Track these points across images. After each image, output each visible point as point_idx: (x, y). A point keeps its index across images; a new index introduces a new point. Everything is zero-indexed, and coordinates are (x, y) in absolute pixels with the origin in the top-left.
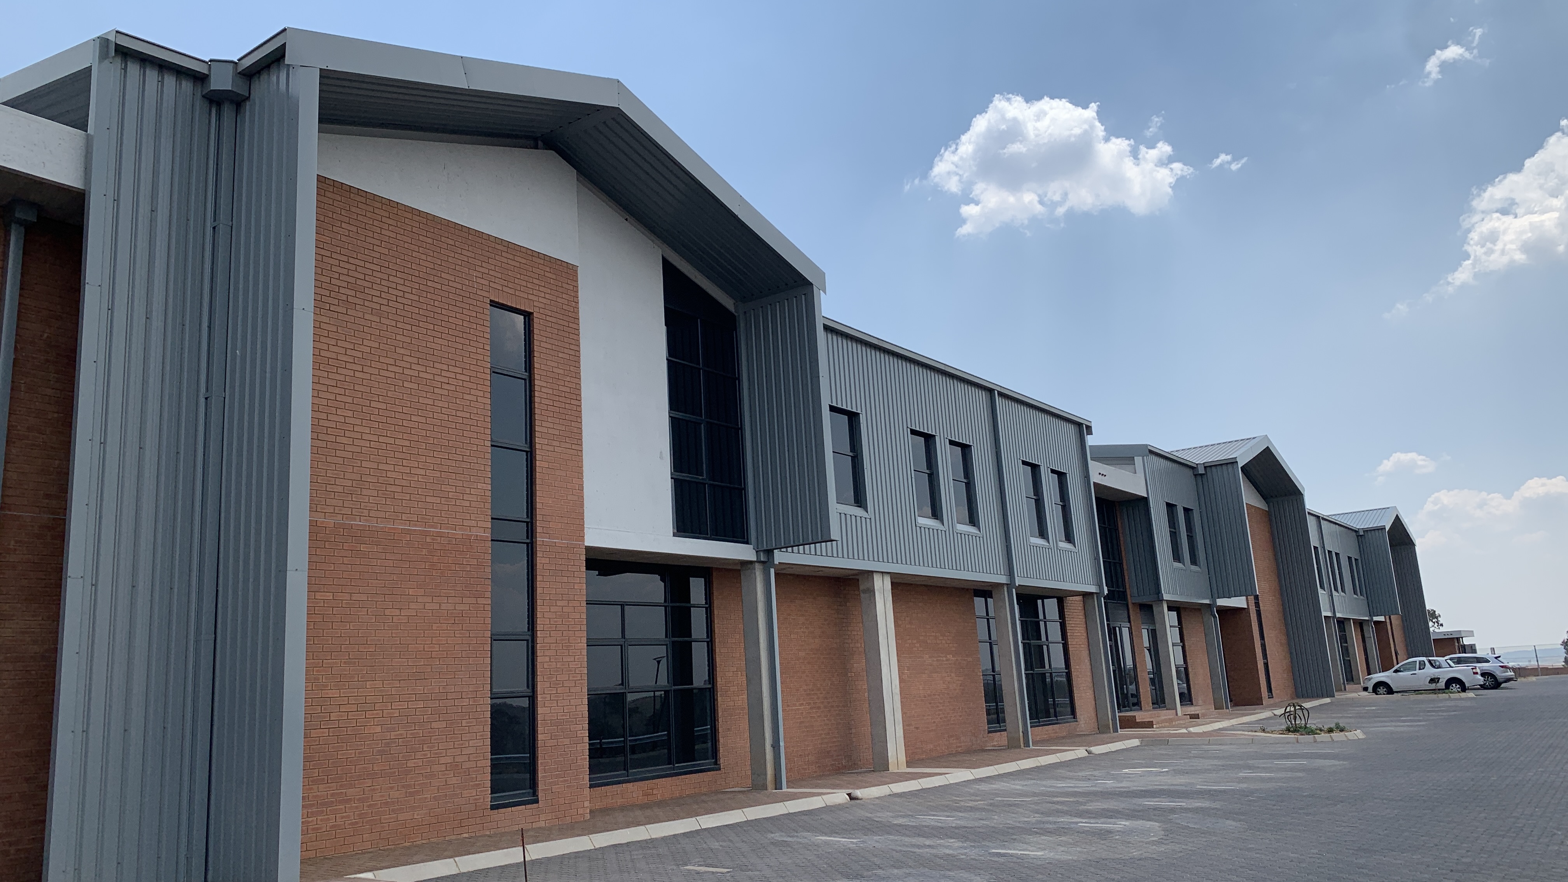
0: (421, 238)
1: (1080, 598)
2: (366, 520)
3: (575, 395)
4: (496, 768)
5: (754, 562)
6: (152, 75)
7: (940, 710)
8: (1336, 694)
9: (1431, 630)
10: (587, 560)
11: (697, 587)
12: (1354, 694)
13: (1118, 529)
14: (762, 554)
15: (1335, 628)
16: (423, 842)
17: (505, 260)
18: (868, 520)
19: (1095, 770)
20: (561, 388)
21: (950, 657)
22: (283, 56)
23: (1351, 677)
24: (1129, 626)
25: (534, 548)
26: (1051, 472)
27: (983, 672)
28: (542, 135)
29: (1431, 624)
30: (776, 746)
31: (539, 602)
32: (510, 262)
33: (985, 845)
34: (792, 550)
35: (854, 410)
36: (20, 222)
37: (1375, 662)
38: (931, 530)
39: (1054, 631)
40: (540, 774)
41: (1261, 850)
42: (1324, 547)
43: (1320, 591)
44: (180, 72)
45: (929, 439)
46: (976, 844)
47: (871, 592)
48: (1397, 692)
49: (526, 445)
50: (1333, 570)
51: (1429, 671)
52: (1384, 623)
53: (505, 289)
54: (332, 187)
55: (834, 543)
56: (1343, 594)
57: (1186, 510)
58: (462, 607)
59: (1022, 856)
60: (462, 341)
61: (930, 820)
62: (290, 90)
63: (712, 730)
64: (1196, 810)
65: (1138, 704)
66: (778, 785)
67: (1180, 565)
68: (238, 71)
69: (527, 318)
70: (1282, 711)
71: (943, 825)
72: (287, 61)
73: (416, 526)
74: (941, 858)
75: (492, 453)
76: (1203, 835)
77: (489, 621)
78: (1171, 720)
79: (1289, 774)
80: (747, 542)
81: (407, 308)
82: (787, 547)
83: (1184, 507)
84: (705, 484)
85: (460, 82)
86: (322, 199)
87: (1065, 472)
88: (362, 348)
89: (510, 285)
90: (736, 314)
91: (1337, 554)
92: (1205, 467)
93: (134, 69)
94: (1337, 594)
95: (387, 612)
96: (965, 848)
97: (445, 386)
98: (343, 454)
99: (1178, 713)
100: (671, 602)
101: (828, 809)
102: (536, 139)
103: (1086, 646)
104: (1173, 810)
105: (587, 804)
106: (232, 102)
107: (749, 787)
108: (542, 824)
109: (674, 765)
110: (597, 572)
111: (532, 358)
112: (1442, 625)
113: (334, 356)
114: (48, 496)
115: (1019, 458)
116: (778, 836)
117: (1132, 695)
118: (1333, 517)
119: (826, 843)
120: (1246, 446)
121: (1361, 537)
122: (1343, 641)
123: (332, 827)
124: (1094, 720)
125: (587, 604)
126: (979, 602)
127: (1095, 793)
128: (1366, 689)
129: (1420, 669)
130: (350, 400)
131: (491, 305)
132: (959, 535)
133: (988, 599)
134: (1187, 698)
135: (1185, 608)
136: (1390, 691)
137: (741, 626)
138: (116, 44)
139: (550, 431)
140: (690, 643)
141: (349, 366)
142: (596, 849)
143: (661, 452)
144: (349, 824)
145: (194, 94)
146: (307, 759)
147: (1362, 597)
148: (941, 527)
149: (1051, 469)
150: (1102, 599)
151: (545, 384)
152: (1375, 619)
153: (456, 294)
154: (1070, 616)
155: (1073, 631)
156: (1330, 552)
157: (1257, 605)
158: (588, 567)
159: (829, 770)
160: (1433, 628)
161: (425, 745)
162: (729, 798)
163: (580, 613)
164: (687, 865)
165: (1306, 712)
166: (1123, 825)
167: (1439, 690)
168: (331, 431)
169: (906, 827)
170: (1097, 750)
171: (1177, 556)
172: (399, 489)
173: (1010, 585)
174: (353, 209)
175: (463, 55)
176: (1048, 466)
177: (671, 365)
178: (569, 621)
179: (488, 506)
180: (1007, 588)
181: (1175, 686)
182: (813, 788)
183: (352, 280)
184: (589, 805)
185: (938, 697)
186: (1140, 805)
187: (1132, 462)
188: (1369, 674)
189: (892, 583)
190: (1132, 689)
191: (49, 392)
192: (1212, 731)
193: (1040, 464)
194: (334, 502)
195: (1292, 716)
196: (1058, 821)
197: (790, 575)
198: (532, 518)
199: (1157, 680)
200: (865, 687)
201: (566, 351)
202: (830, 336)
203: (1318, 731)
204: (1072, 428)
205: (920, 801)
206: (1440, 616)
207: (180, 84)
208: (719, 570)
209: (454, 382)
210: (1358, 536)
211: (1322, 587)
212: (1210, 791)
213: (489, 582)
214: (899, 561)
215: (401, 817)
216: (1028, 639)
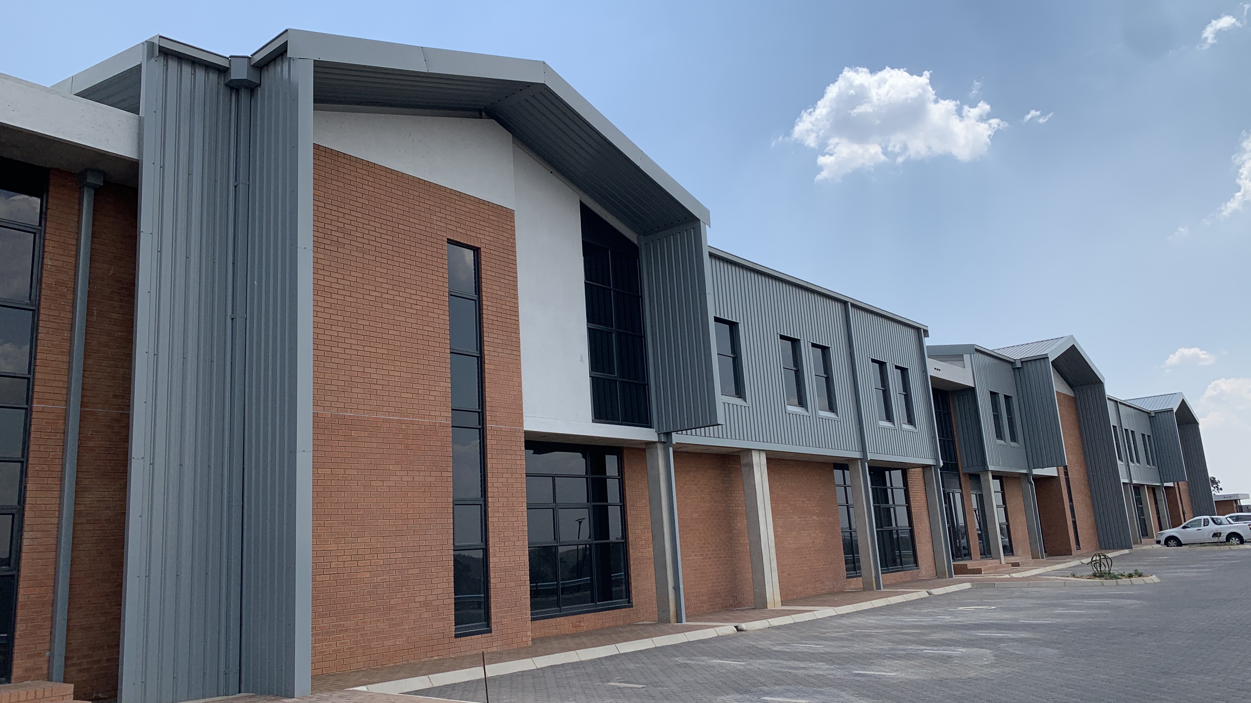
0: (394, 191)
1: (920, 469)
2: (355, 412)
3: (514, 311)
4: (458, 605)
5: (656, 442)
6: (187, 69)
7: (808, 560)
8: (1133, 546)
9: (1213, 492)
10: (526, 442)
11: (611, 462)
12: (1149, 546)
13: (950, 413)
14: (662, 435)
15: (1132, 492)
16: (403, 663)
17: (458, 207)
18: (747, 408)
19: (935, 607)
20: (504, 307)
21: (815, 517)
22: (286, 51)
23: (1145, 532)
24: (961, 492)
25: (485, 432)
26: (896, 368)
27: (841, 530)
28: (485, 107)
29: (1212, 488)
30: (677, 589)
31: (489, 475)
32: (462, 208)
33: (848, 667)
34: (687, 432)
35: (734, 320)
36: (89, 186)
37: (1166, 520)
38: (798, 416)
39: (899, 496)
40: (493, 610)
41: (1077, 672)
42: (1121, 426)
43: (1119, 462)
44: (208, 66)
45: (795, 342)
46: (841, 667)
47: (751, 465)
48: (1185, 545)
49: (477, 352)
50: (1130, 447)
51: (1213, 527)
52: (1173, 488)
53: (459, 230)
54: (324, 153)
55: (720, 426)
56: (1138, 464)
57: (1007, 397)
58: (430, 479)
59: (879, 676)
60: (426, 271)
61: (802, 647)
62: (291, 78)
63: (625, 576)
64: (1020, 640)
65: (968, 555)
66: (679, 619)
67: (1002, 442)
68: (252, 64)
69: (476, 252)
70: (1089, 560)
71: (814, 652)
72: (289, 54)
73: (393, 416)
74: (814, 677)
75: (450, 358)
76: (1027, 660)
77: (451, 489)
78: (996, 568)
79: (1096, 611)
80: (650, 427)
81: (384, 246)
82: (682, 431)
83: (1004, 395)
84: (616, 381)
85: (421, 67)
86: (318, 162)
87: (907, 367)
88: (350, 278)
89: (462, 226)
90: (638, 246)
91: (1132, 432)
92: (1022, 362)
93: (173, 65)
94: (1133, 465)
95: (373, 483)
96: (833, 670)
97: (414, 307)
98: (337, 361)
99: (1002, 562)
100: (591, 474)
101: (719, 638)
102: (480, 111)
103: (926, 508)
104: (1001, 640)
105: (529, 633)
106: (246, 88)
107: (656, 621)
108: (495, 649)
109: (596, 603)
110: (532, 451)
111: (480, 284)
112: (1221, 489)
113: (328, 284)
114: (115, 396)
115: (868, 357)
116: (680, 660)
117: (964, 548)
118: (1129, 402)
119: (720, 665)
120: (1056, 344)
121: (1153, 417)
122: (1138, 503)
123: (333, 651)
124: (933, 568)
125: (526, 476)
126: (838, 473)
127: (936, 627)
128: (1158, 542)
129: (1204, 525)
130: (341, 318)
131: (448, 243)
132: (821, 419)
133: (845, 471)
134: (1009, 550)
135: (1007, 477)
136: (1179, 544)
137: (647, 493)
138: (159, 46)
139: (495, 341)
140: (606, 507)
141: (340, 292)
142: (538, 669)
143: (581, 356)
144: (347, 649)
145: (218, 84)
146: (314, 598)
147: (1154, 467)
148: (805, 413)
149: (895, 365)
150: (939, 470)
151: (490, 304)
152: (1166, 484)
153: (421, 234)
154: (912, 484)
155: (915, 496)
156: (1126, 430)
157: (1066, 474)
158: (527, 448)
159: (718, 608)
160: (1215, 492)
161: (403, 588)
162: (640, 630)
163: (520, 483)
164: (609, 682)
165: (1109, 561)
166: (960, 651)
167: (1221, 542)
168: (328, 343)
169: (784, 652)
170: (936, 591)
171: (999, 435)
172: (380, 387)
173: (863, 460)
174: (340, 169)
175: (423, 46)
176: (893, 363)
177: (589, 288)
178: (512, 490)
179: (449, 400)
180: (861, 462)
181: (1000, 541)
182: (707, 622)
183: (341, 225)
184: (530, 634)
185: (806, 549)
186: (975, 636)
187: (962, 359)
188: (1161, 529)
189: (767, 458)
190: (964, 544)
191: (114, 316)
192: (1030, 576)
193: (886, 361)
194: (331, 398)
195: (1098, 564)
196: (907, 648)
197: (686, 452)
198: (483, 409)
199: (984, 536)
200: (747, 541)
201: (507, 277)
202: (713, 261)
203: (1120, 576)
204: (912, 332)
205: (794, 632)
206: (1219, 482)
207: (208, 75)
208: (629, 449)
209: (421, 303)
210: (1150, 417)
211: (1120, 459)
212: (1032, 624)
213: (451, 459)
214: (773, 441)
215: (386, 643)
216: (878, 503)
